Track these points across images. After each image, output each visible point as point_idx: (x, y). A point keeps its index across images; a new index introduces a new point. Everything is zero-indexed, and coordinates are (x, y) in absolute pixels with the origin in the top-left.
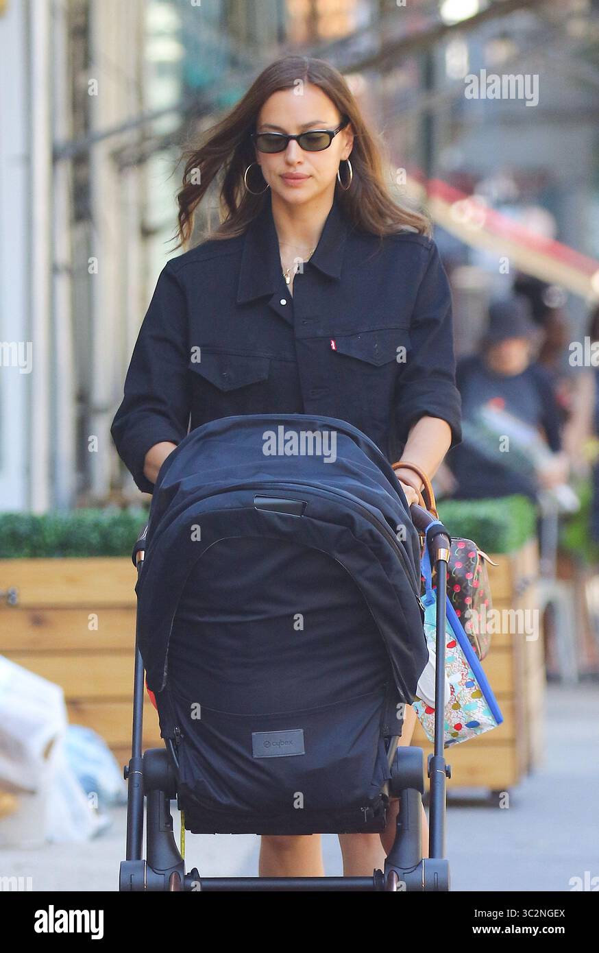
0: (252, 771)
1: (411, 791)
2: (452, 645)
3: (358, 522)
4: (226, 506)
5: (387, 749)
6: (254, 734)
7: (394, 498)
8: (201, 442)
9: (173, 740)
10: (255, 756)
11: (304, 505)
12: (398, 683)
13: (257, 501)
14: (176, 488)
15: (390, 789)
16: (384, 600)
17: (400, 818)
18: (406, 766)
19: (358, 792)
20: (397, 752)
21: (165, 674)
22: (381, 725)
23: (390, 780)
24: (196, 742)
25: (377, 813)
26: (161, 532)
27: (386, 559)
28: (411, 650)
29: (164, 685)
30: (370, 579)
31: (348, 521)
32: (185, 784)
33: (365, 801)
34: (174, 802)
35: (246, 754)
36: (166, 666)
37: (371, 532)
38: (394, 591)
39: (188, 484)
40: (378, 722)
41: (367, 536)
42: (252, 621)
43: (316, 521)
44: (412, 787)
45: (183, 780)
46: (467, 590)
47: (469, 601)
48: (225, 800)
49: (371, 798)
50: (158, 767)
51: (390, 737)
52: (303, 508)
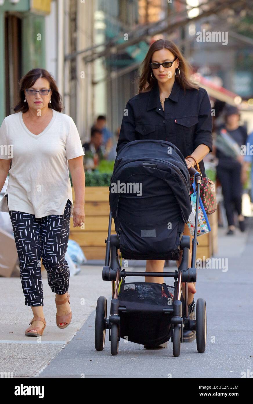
0: (140, 241)
1: (186, 248)
2: (200, 208)
3: (172, 171)
4: (135, 165)
5: (179, 236)
6: (141, 231)
7: (183, 164)
8: (129, 147)
9: (119, 232)
10: (142, 237)
11: (157, 166)
12: (183, 217)
13: (144, 164)
14: (121, 160)
15: (180, 247)
16: (180, 194)
17: (183, 256)
18: (185, 241)
19: (171, 248)
20: (182, 237)
21: (117, 213)
22: (178, 229)
23: (180, 245)
24: (125, 233)
25: (176, 254)
26: (116, 173)
27: (179, 181)
28: (186, 207)
29: (116, 216)
30: (175, 187)
31: (169, 170)
32: (122, 244)
33: (173, 251)
34: (119, 250)
35: (139, 236)
36: (117, 211)
37: (176, 174)
38: (183, 191)
39: (124, 159)
40: (177, 228)
41: (175, 175)
42: (141, 198)
43: (160, 170)
44: (187, 247)
45: (121, 244)
46: (204, 192)
47: (204, 195)
48: (133, 249)
49: (175, 250)
50: (114, 240)
51: (180, 233)
52: (156, 166)
